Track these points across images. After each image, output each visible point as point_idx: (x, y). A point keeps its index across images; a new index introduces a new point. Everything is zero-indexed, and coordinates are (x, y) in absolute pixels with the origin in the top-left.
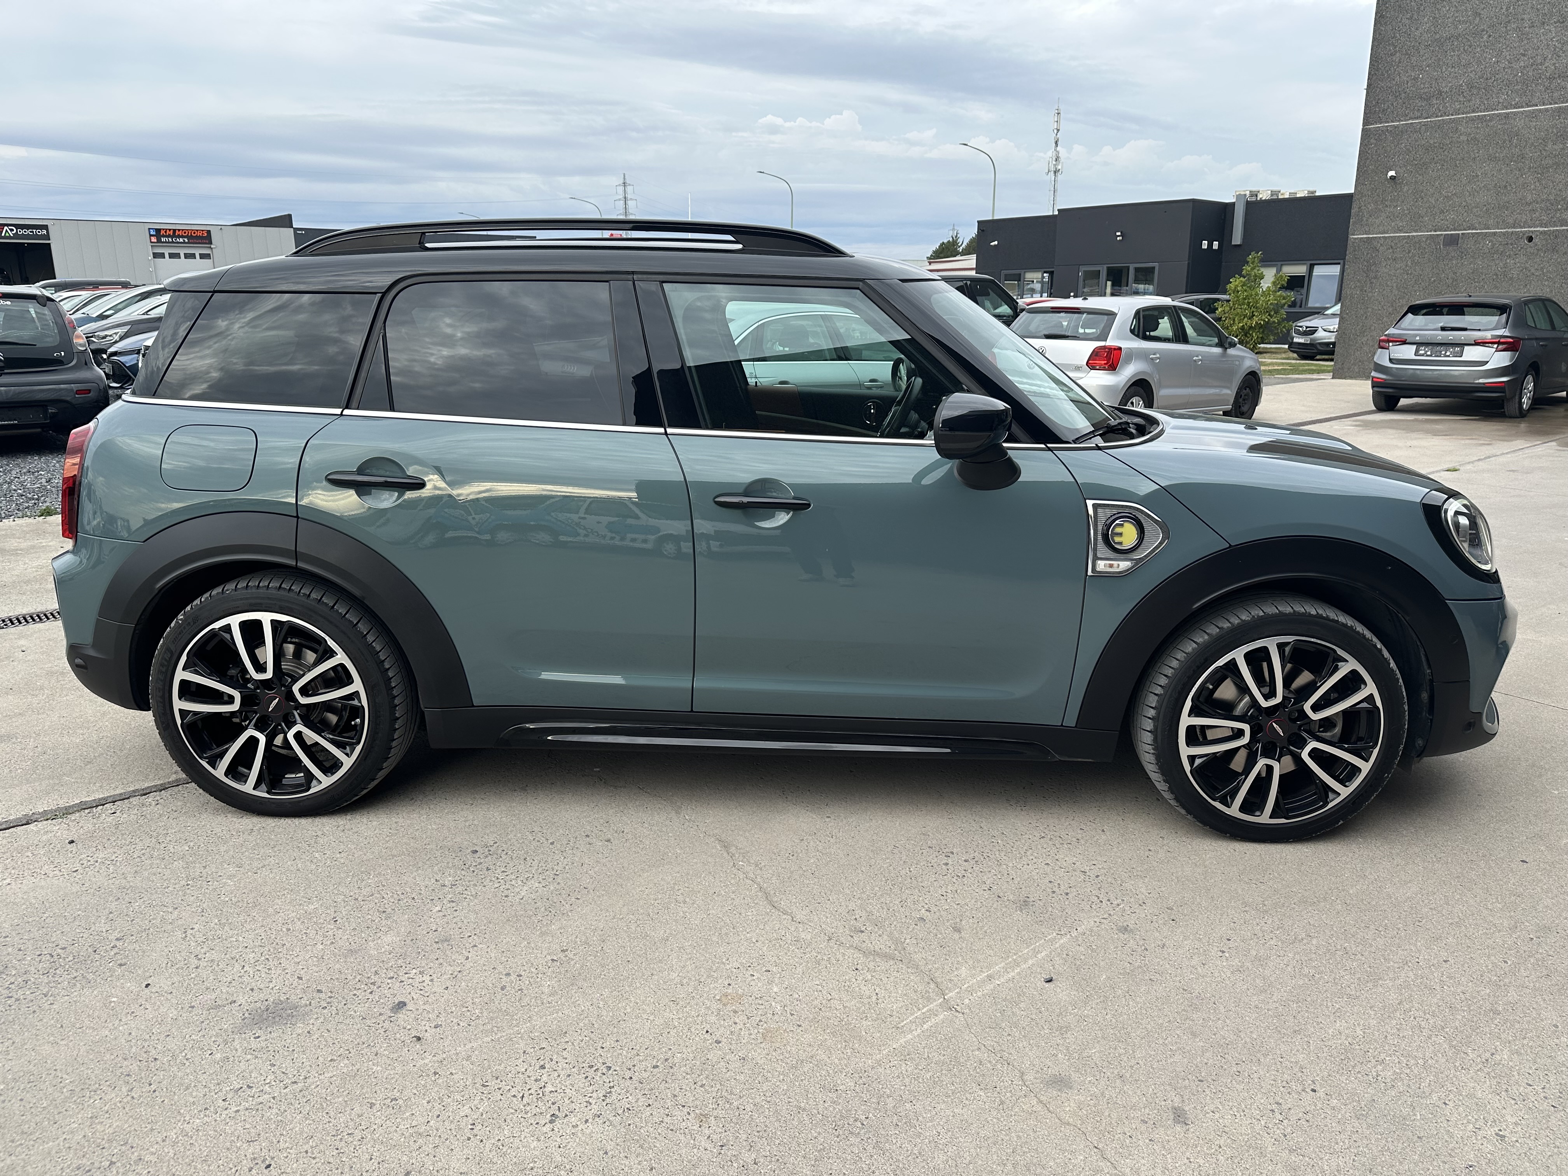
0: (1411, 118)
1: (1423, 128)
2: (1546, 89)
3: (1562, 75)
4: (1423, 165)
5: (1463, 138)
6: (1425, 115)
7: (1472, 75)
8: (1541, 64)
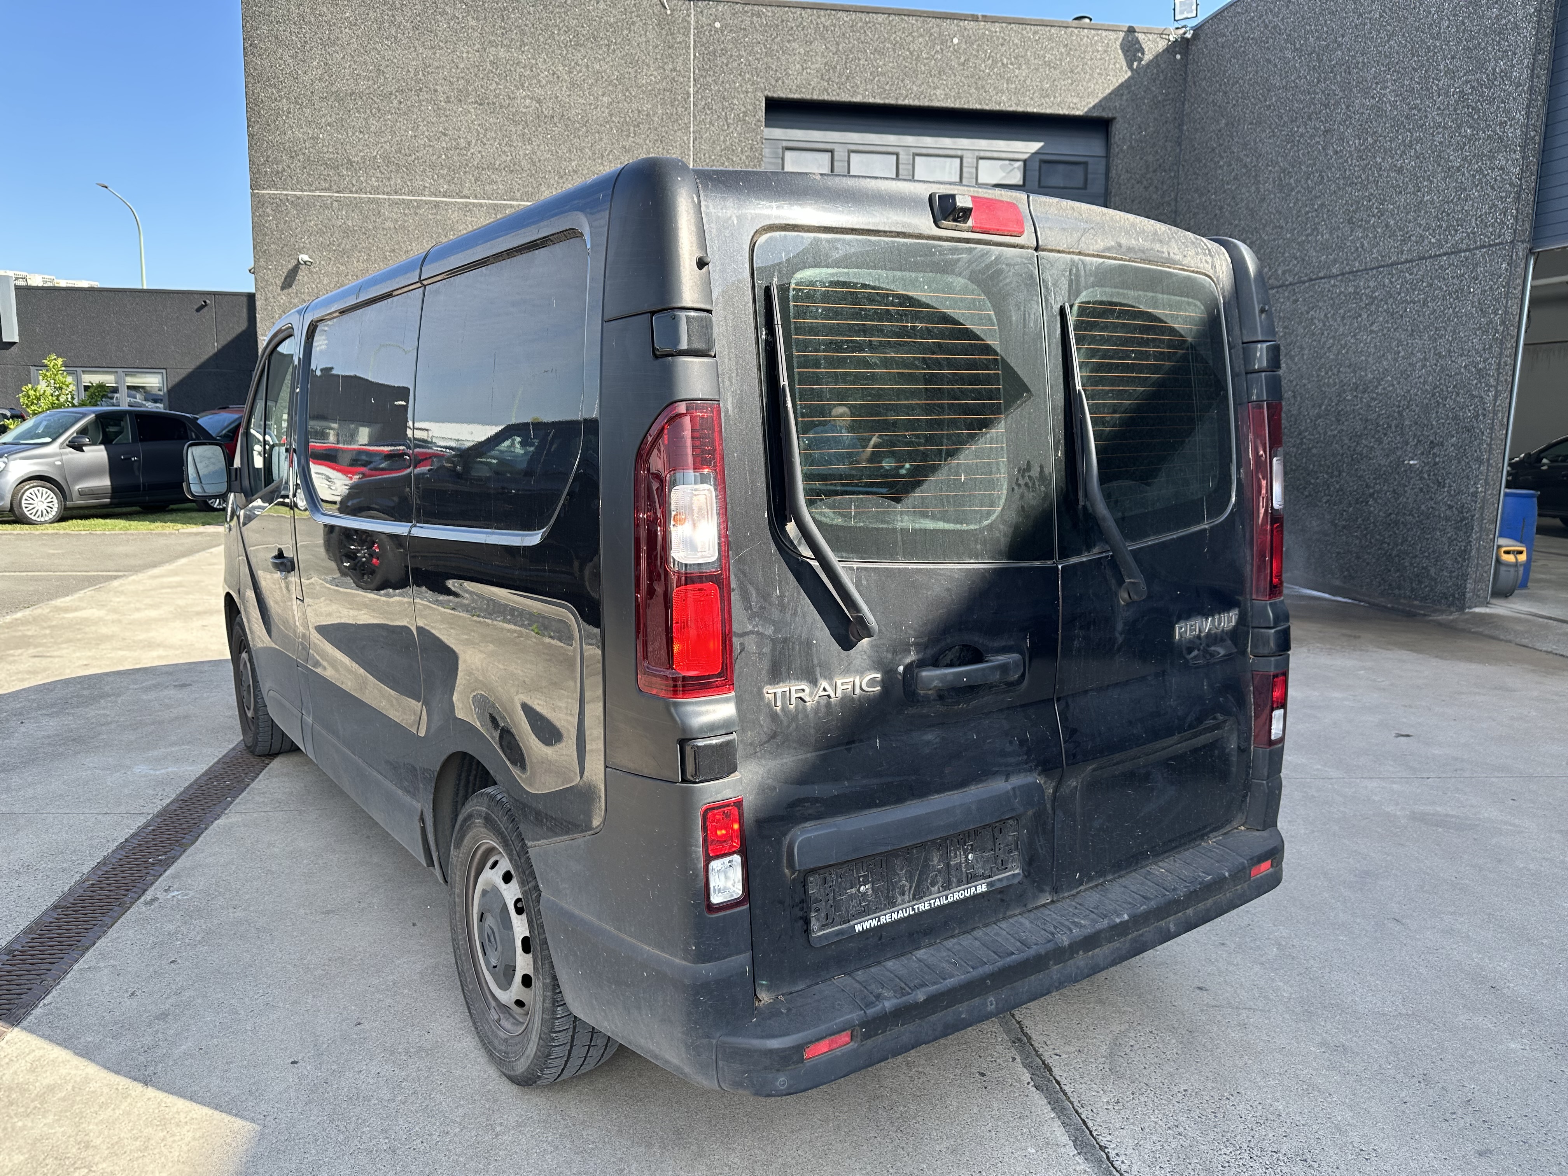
0: (317, 189)
1: (335, 204)
2: (476, 180)
3: (491, 167)
4: (344, 252)
5: (388, 224)
6: (334, 187)
7: (387, 146)
8: (466, 149)
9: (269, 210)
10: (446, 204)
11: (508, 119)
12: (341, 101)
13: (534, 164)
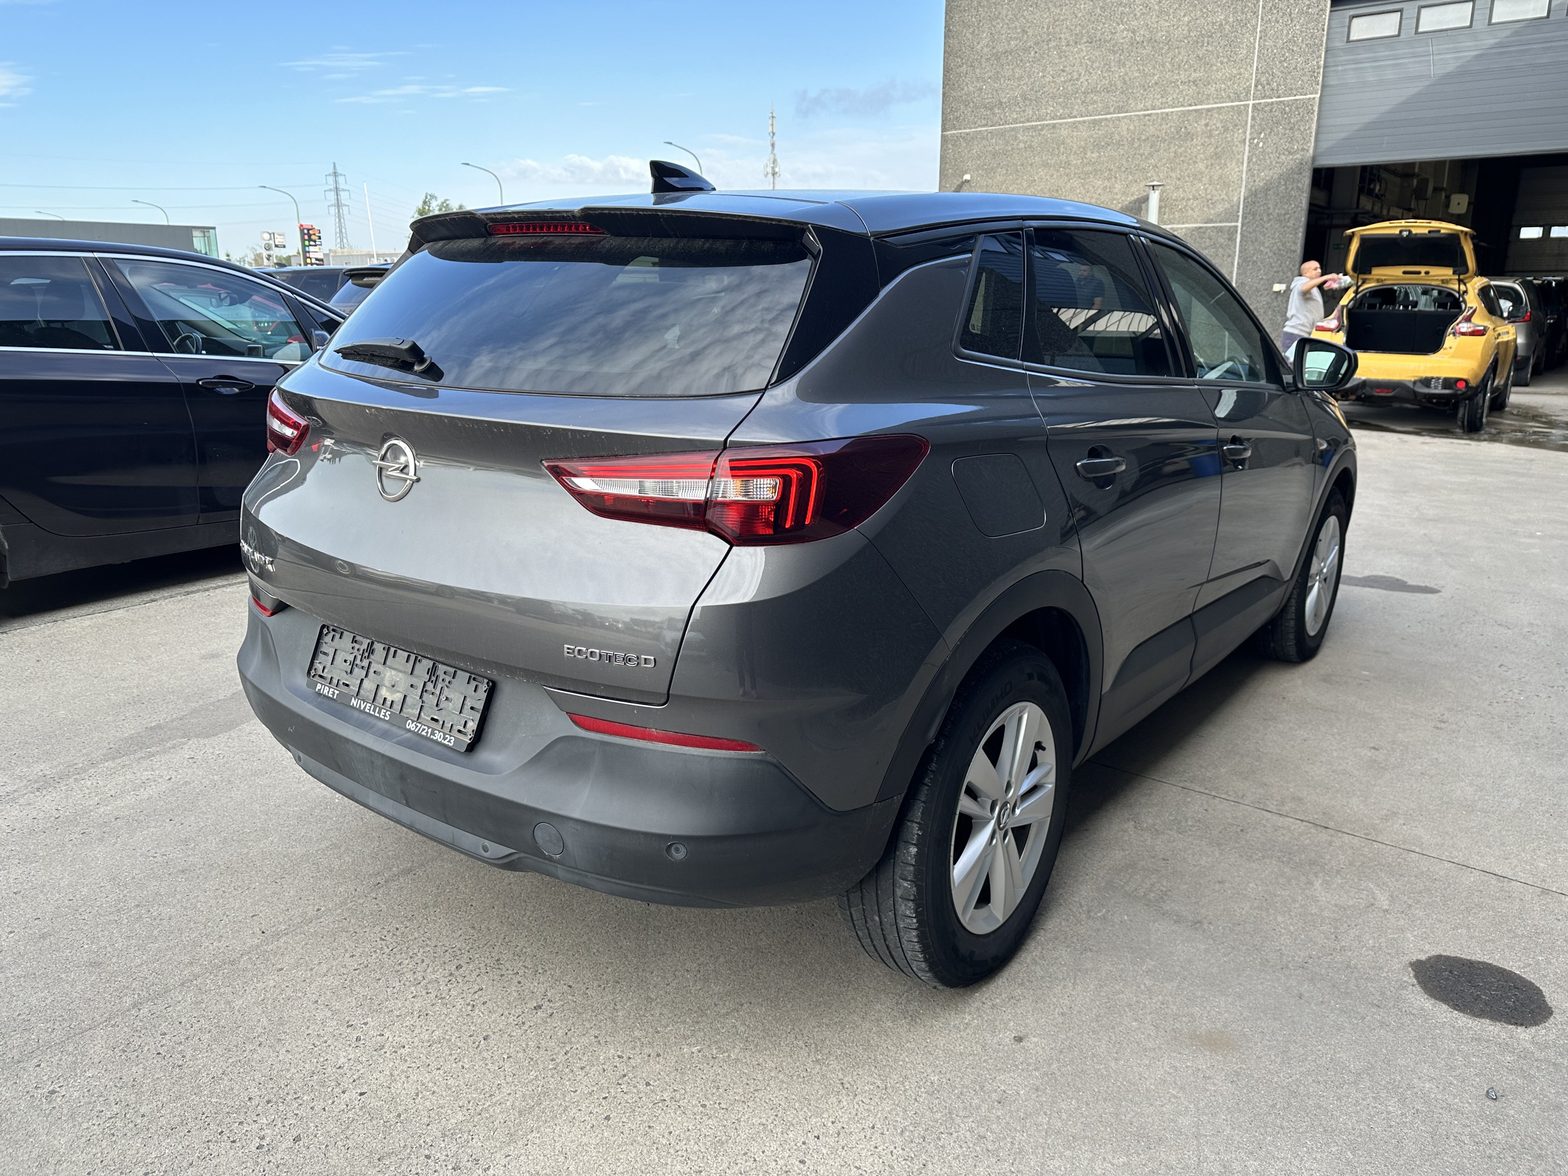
0: (979, 126)
1: (989, 135)
2: (1083, 102)
3: (1094, 91)
4: (992, 169)
5: (1022, 145)
6: (990, 123)
7: (1025, 87)
8: (1078, 80)
9: (950, 146)
10: (1061, 124)
11: (1109, 50)
12: (998, 59)
13: (1125, 83)
